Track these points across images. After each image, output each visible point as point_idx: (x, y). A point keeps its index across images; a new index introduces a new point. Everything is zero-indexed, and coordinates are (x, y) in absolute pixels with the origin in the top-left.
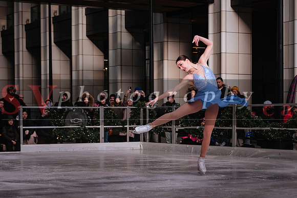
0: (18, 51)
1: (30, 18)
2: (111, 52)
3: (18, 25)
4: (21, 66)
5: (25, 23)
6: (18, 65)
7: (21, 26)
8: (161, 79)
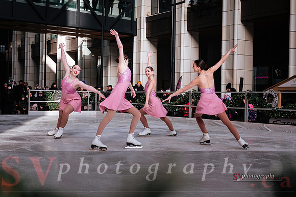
0: (27, 59)
1: (34, 41)
3: (27, 45)
4: (28, 67)
5: (31, 44)
6: (27, 67)
7: (29, 45)
8: (107, 76)
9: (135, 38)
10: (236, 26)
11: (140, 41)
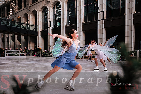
2: (21, 42)
3: (5, 37)
8: (29, 46)
9: (37, 36)
10: (64, 34)
11: (39, 37)
